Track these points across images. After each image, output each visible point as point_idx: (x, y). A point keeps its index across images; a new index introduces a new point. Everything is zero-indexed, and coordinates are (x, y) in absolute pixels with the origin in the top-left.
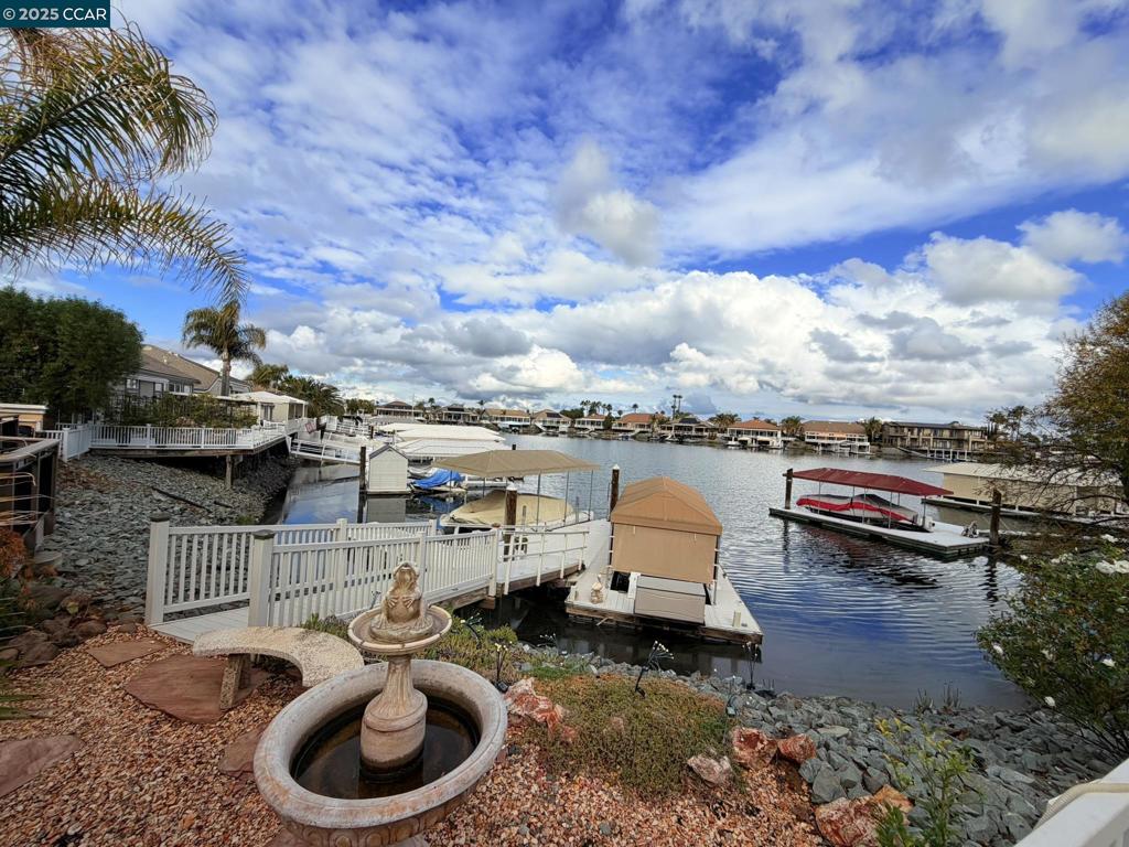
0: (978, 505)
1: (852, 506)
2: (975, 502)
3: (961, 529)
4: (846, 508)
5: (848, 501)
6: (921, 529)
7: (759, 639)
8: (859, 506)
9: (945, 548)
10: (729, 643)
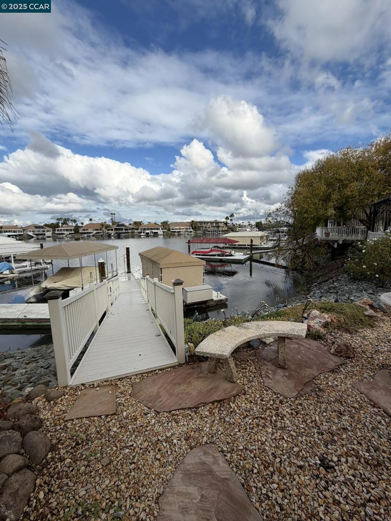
0: (247, 246)
1: (212, 251)
2: (245, 245)
3: (243, 254)
4: (210, 252)
5: (210, 249)
6: (231, 255)
7: (226, 300)
8: (214, 251)
9: (242, 260)
10: (217, 304)
